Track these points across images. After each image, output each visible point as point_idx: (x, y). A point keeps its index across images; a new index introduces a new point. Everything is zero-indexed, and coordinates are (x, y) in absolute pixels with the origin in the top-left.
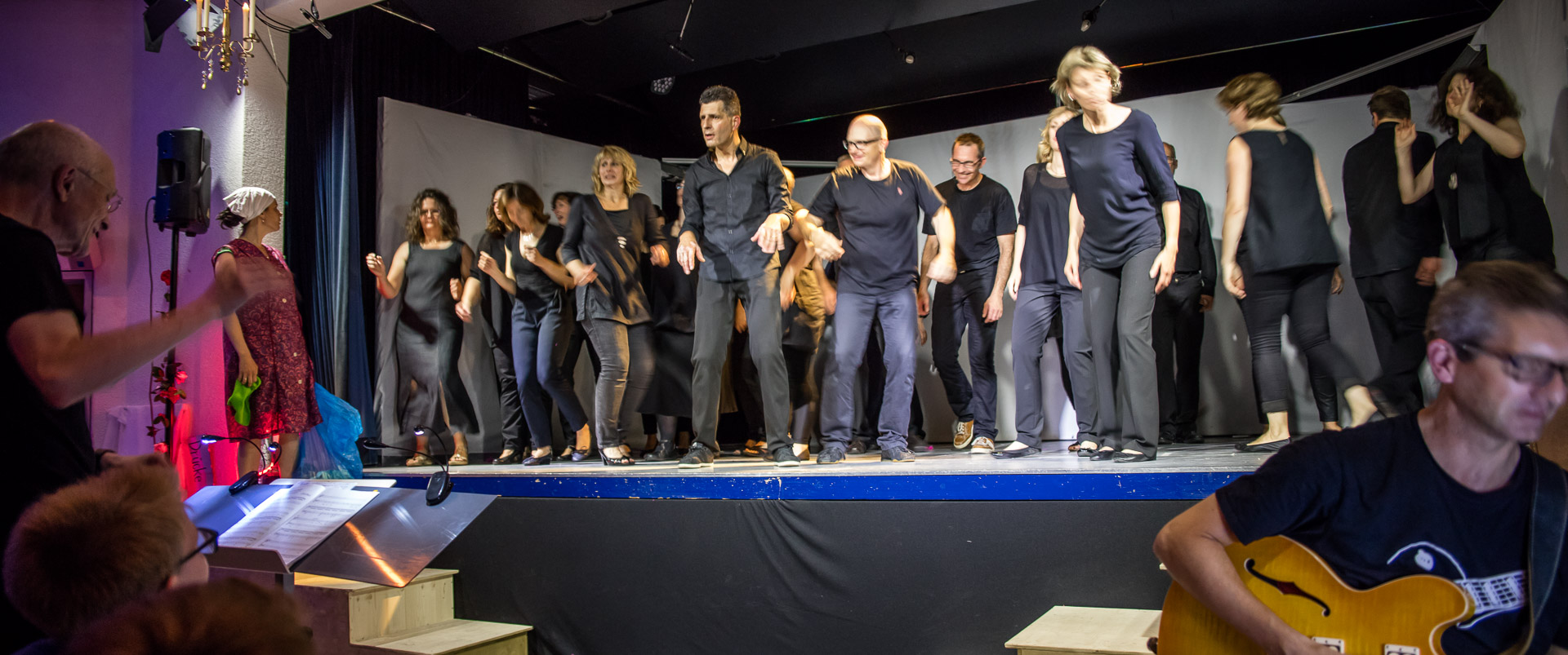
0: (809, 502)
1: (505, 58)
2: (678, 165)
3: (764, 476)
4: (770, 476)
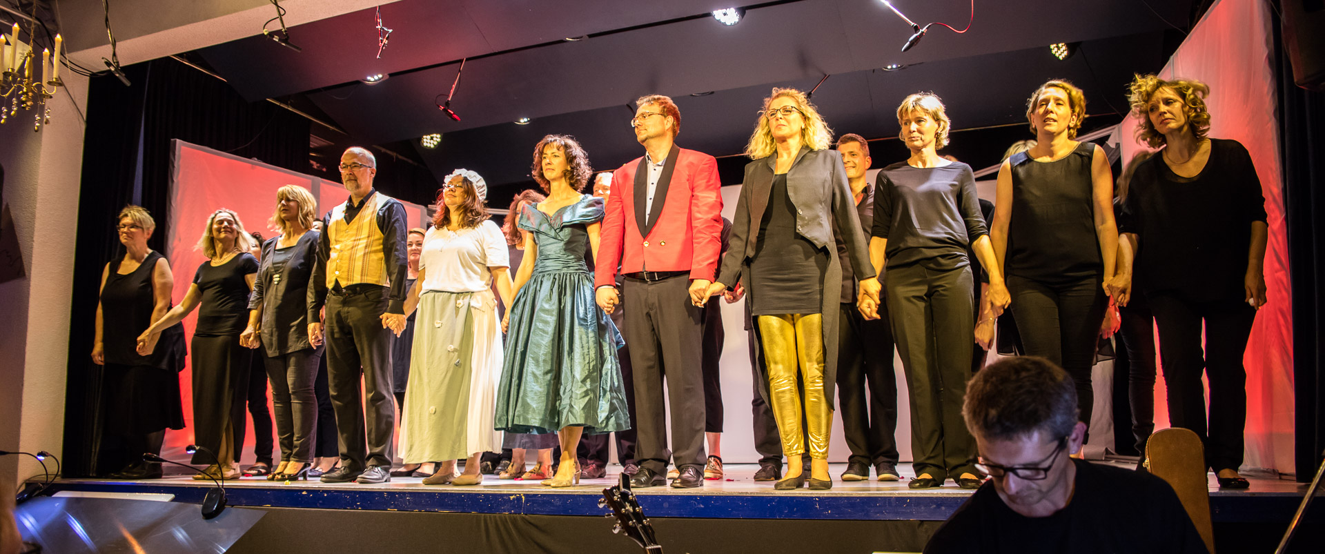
0: (548, 516)
1: (290, 109)
3: (509, 493)
4: (515, 493)
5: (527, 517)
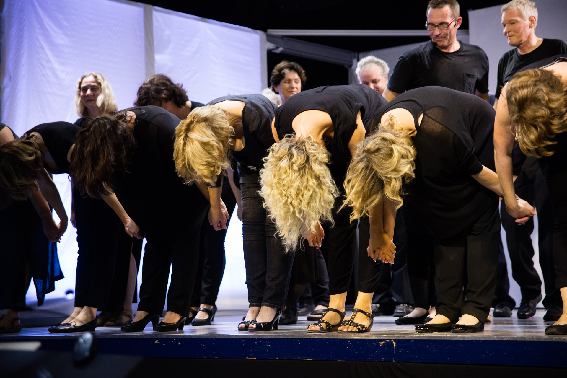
0: (423, 365)
2: (283, 37)
3: (379, 338)
4: (385, 338)
5: (399, 365)
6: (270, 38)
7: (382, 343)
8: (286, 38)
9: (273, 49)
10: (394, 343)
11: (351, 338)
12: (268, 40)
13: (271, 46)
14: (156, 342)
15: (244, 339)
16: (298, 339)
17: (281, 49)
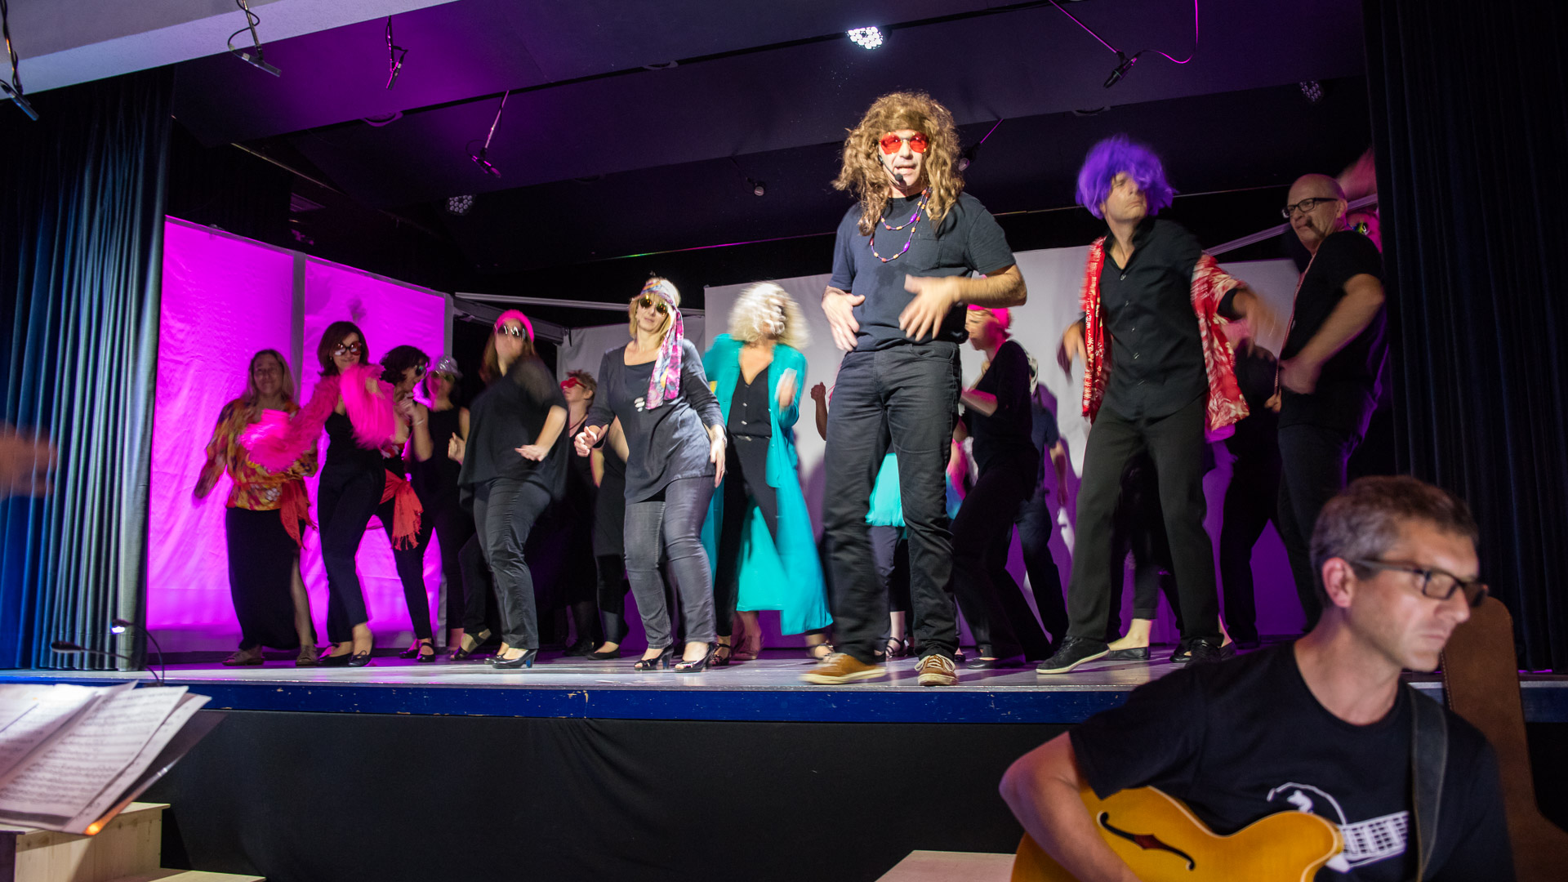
1: (265, 159)
3: (569, 689)
4: (575, 689)
5: (591, 722)
6: (459, 303)
7: (571, 695)
8: (478, 304)
9: (461, 317)
10: (586, 695)
11: (534, 688)
12: (455, 306)
13: (460, 313)
14: (279, 690)
15: (394, 689)
16: (465, 689)
17: (472, 316)
